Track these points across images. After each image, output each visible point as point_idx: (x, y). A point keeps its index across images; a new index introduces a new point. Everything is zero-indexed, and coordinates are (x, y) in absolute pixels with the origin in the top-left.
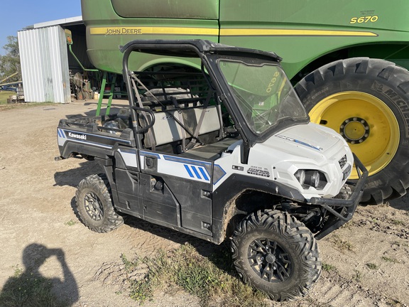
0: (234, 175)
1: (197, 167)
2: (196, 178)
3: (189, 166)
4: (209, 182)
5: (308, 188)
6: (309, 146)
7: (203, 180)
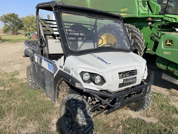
0: (60, 70)
1: (51, 65)
2: (50, 70)
3: (49, 64)
4: (53, 73)
5: (89, 83)
6: (104, 61)
7: (52, 72)
